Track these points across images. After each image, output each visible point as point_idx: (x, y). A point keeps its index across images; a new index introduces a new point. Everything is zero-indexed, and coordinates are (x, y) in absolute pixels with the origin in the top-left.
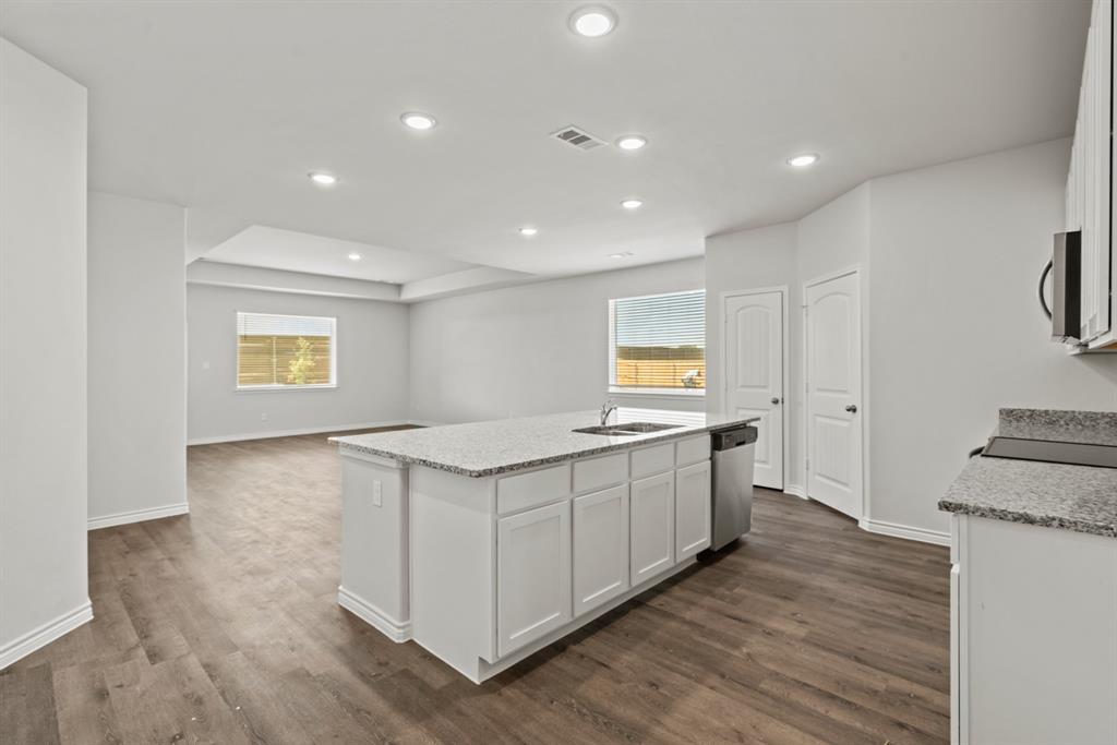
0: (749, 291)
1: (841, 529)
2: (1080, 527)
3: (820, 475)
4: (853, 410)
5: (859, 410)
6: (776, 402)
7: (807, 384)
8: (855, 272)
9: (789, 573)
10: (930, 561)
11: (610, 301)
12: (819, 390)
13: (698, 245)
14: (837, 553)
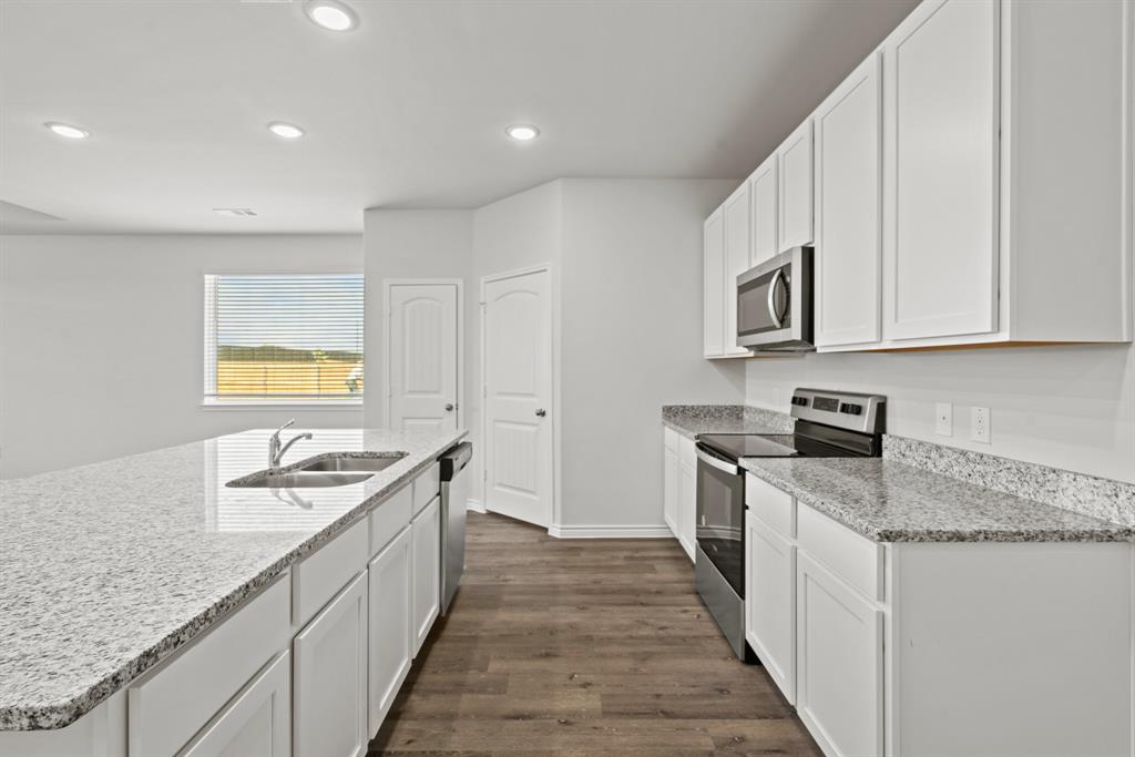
0: (409, 281)
1: (536, 540)
2: (1000, 537)
3: (500, 485)
4: (542, 414)
5: (548, 414)
6: (450, 408)
7: (485, 388)
8: (545, 271)
9: (527, 617)
10: (626, 558)
11: (207, 277)
12: (499, 394)
13: (355, 219)
14: (553, 573)
